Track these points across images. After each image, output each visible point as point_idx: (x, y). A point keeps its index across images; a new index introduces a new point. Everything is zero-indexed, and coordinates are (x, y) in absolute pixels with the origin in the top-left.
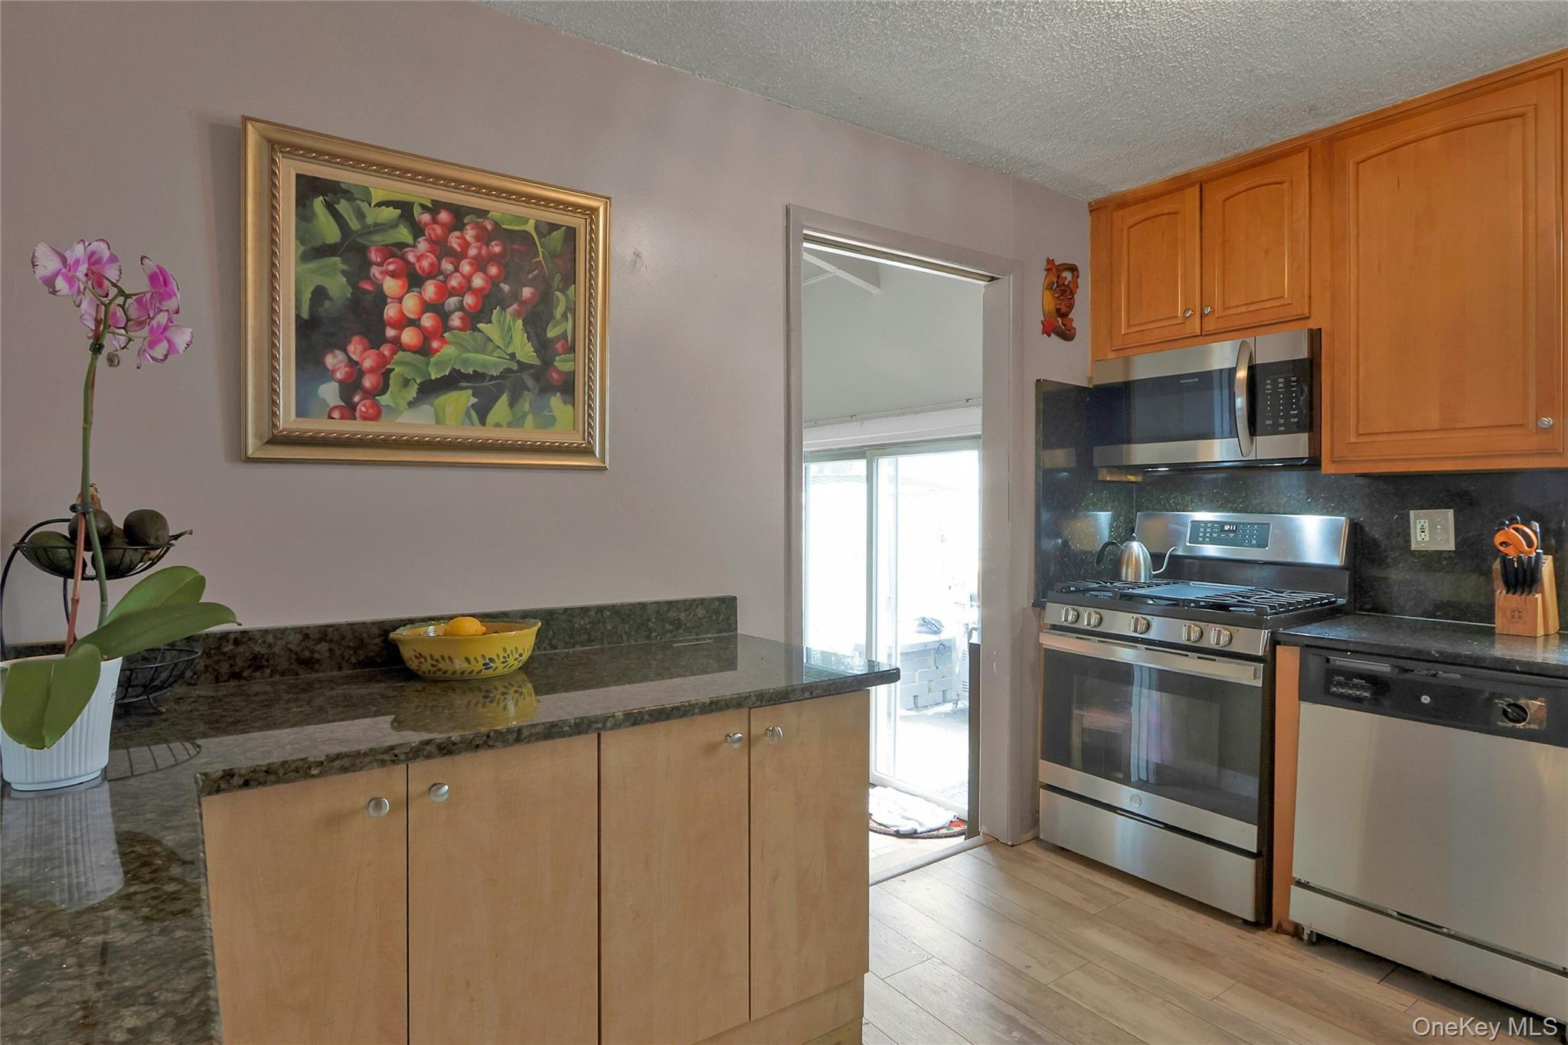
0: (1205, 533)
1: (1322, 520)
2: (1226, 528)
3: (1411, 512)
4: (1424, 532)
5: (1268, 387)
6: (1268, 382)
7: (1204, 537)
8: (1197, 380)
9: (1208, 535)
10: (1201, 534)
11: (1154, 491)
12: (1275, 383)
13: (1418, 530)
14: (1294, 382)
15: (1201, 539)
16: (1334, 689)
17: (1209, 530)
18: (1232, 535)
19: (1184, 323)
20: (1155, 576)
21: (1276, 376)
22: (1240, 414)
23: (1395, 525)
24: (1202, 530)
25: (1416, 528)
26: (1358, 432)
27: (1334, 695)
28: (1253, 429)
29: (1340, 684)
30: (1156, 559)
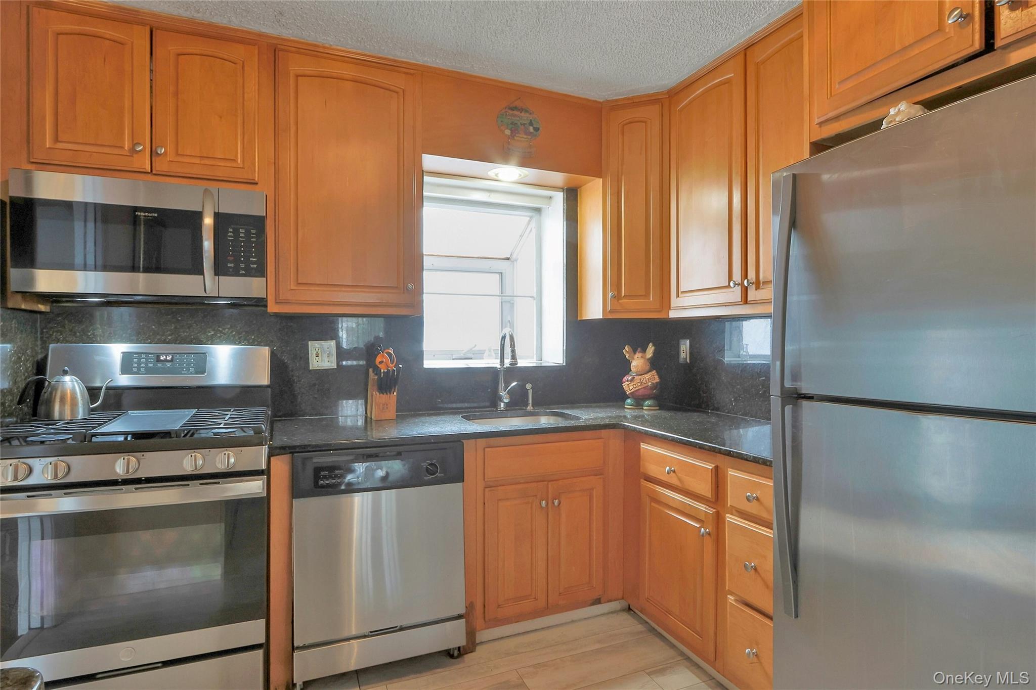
0: (139, 363)
1: (234, 348)
2: (162, 358)
3: (309, 342)
4: (318, 356)
5: (230, 234)
6: (231, 230)
7: (139, 368)
8: (156, 215)
9: (143, 365)
10: (135, 365)
11: (66, 322)
12: (236, 232)
13: (314, 355)
14: (253, 234)
15: (135, 370)
16: (322, 482)
17: (143, 360)
18: (169, 364)
19: (132, 156)
20: (93, 410)
21: (238, 226)
22: (207, 255)
23: (298, 352)
24: (135, 360)
25: (312, 354)
26: (297, 280)
27: (322, 487)
28: (219, 270)
29: (325, 477)
30: (93, 393)
